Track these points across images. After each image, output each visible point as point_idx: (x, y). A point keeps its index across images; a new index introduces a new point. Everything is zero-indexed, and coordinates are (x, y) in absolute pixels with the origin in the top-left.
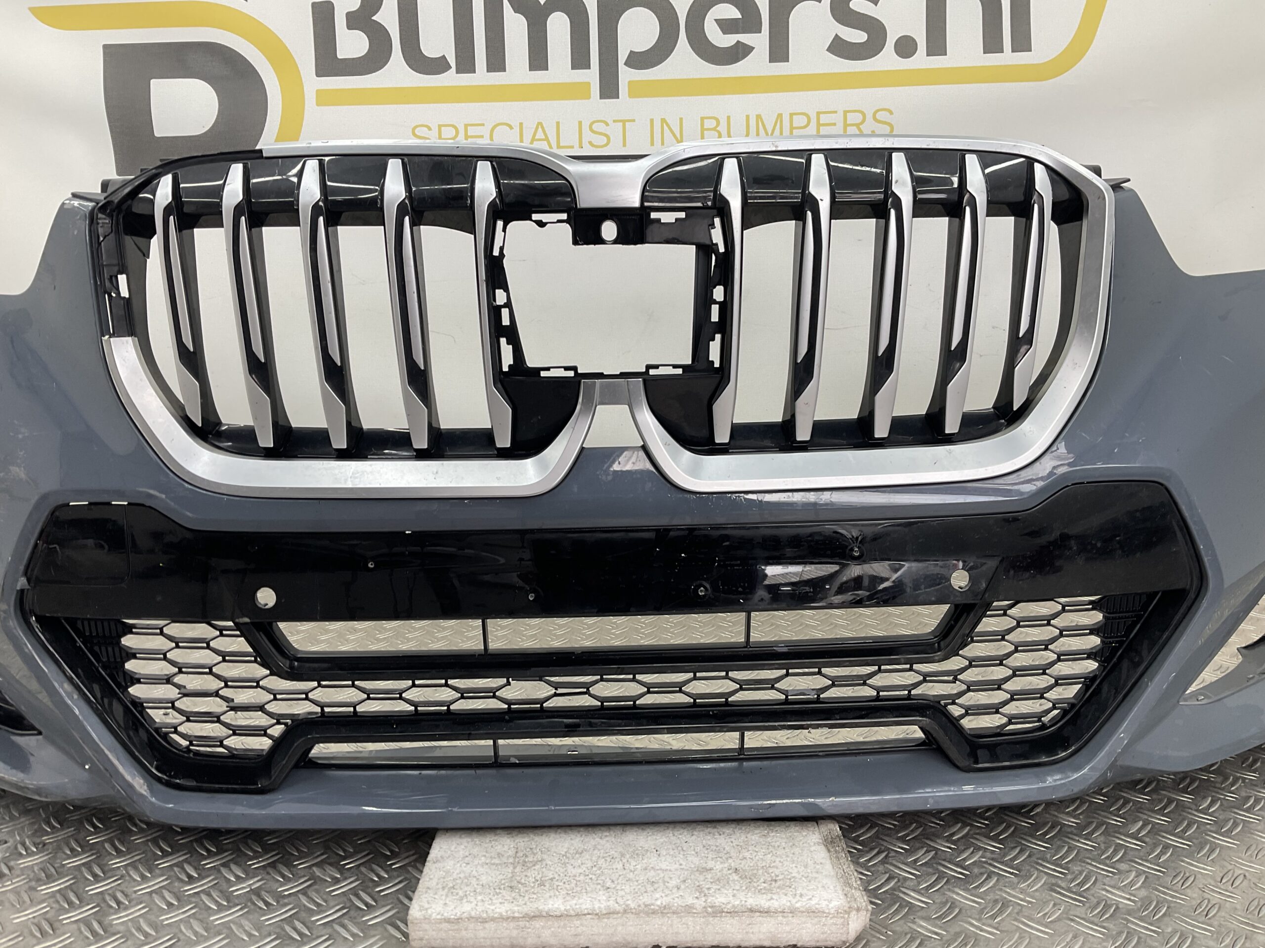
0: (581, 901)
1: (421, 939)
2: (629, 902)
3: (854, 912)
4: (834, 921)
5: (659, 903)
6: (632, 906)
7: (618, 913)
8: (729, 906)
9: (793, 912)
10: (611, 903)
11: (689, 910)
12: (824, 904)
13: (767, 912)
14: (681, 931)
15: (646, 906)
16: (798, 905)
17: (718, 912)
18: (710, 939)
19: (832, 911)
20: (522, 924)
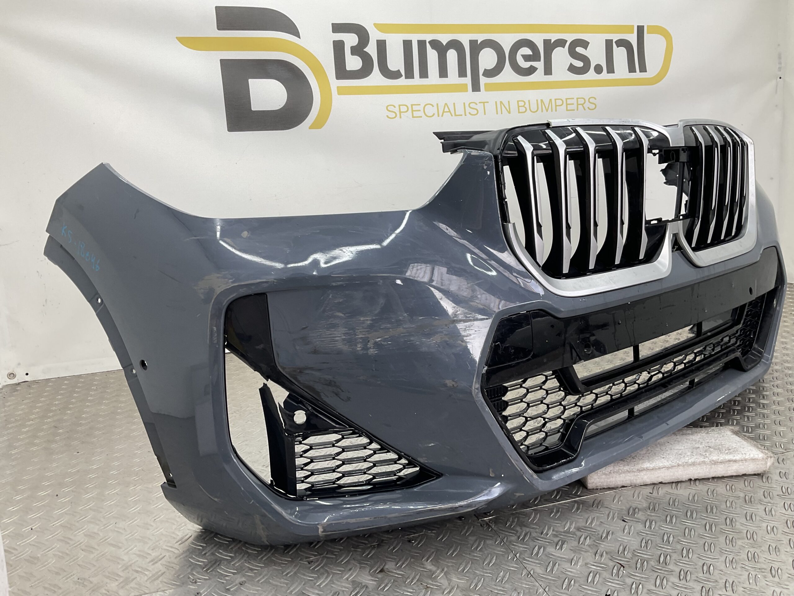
0: (657, 463)
1: (593, 483)
2: (678, 462)
3: (769, 459)
4: (762, 462)
5: (690, 461)
6: (680, 463)
7: (676, 466)
8: (720, 460)
9: (746, 460)
10: (670, 463)
11: (704, 462)
12: (756, 456)
13: (735, 461)
14: (701, 472)
15: (686, 463)
16: (747, 457)
17: (715, 463)
18: (712, 474)
19: (761, 459)
20: (636, 474)
